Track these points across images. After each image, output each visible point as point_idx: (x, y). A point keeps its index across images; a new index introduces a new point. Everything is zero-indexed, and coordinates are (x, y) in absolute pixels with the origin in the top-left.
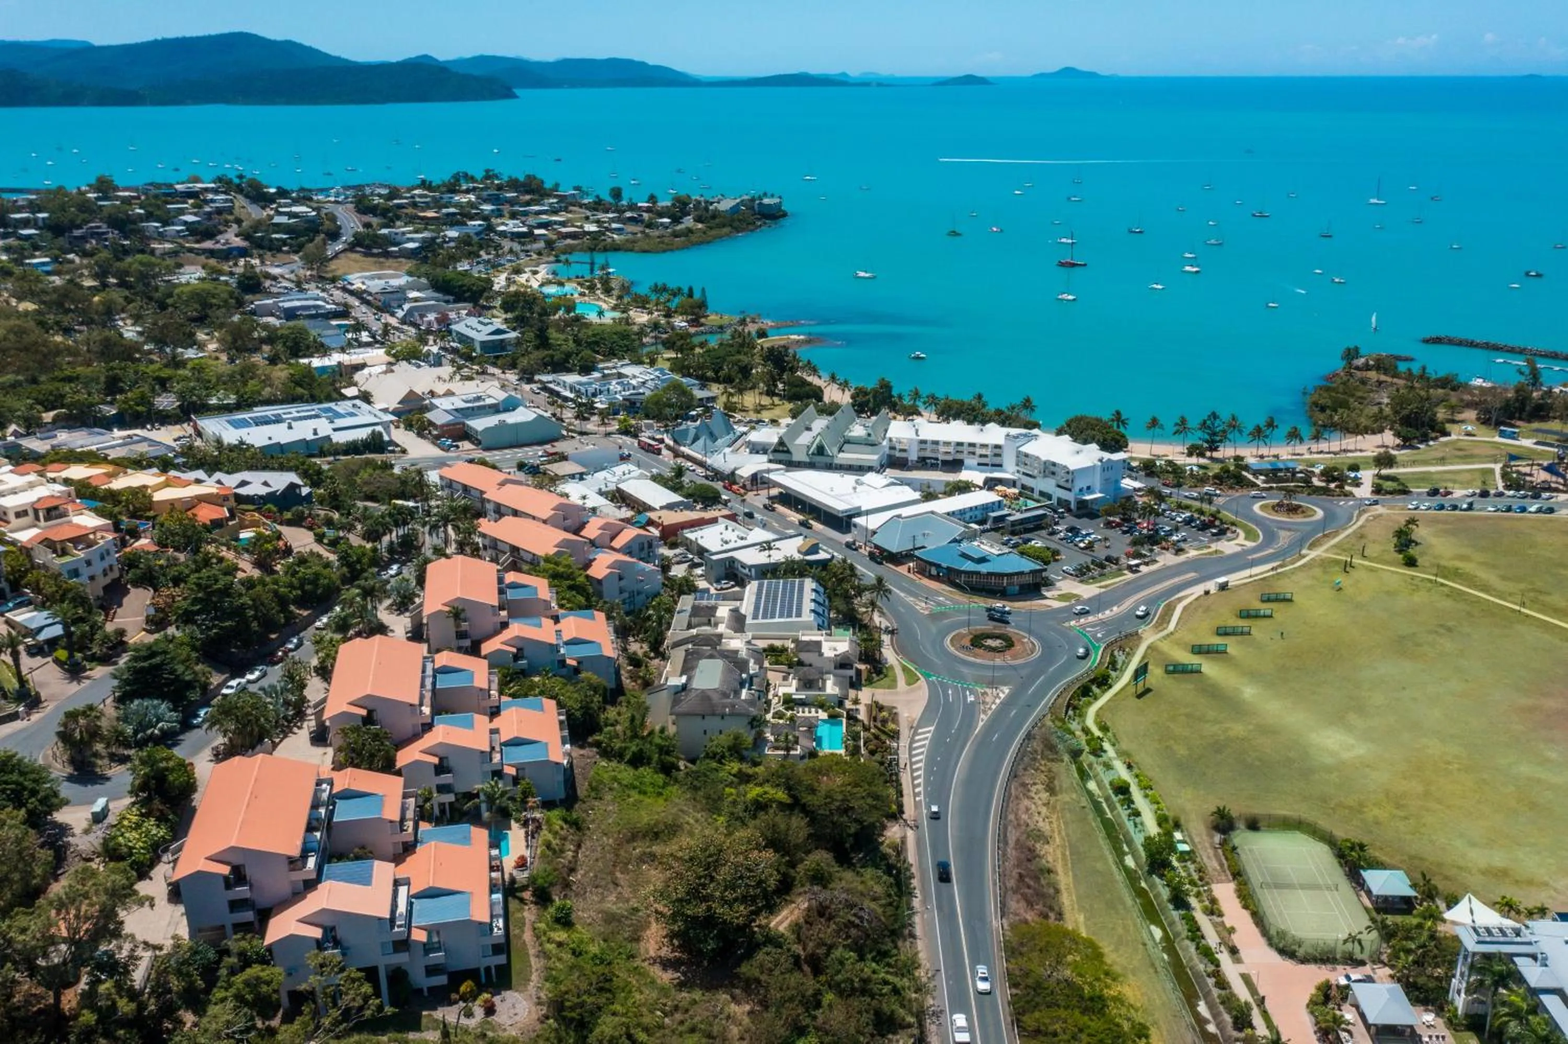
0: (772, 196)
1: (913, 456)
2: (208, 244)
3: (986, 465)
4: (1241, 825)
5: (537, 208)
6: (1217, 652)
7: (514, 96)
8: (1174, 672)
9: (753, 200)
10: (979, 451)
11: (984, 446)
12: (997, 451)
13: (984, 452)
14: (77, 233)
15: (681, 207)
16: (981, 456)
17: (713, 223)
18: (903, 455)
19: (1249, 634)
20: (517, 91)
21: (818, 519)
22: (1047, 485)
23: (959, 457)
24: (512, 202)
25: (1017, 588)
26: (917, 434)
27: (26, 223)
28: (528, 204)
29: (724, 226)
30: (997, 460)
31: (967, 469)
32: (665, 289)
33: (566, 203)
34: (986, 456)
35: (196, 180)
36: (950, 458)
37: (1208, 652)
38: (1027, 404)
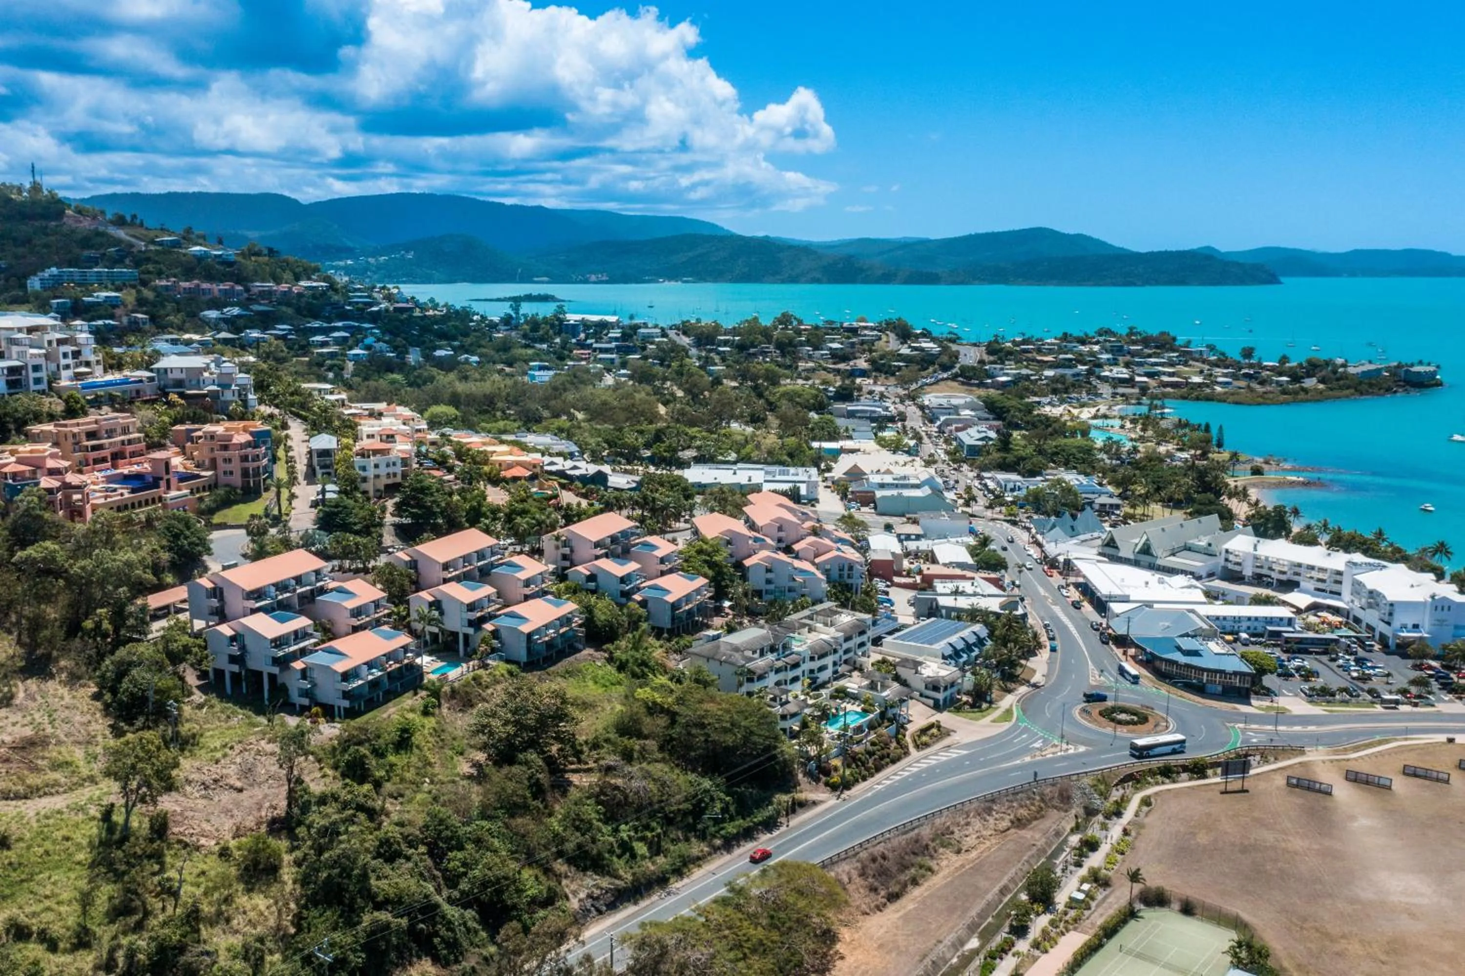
0: (1429, 364)
1: (1248, 571)
2: (842, 366)
3: (1323, 591)
4: (1176, 906)
5: (1153, 360)
6: (1379, 786)
7: (1279, 283)
8: (1297, 786)
9: (1399, 366)
10: (1315, 574)
11: (1322, 570)
12: (1338, 578)
13: (1321, 576)
14: (752, 350)
15: (1312, 368)
16: (1319, 580)
17: (1335, 384)
18: (1237, 568)
19: (1447, 782)
20: (1282, 279)
21: (1091, 602)
22: (1371, 617)
23: (1296, 578)
24: (1133, 354)
25: (1220, 688)
26: (1255, 549)
27: (725, 343)
28: (1150, 356)
29: (1348, 388)
30: (1335, 588)
31: (1301, 591)
32: (1187, 425)
33: (1187, 357)
34: (1323, 581)
35: (863, 320)
36: (1284, 577)
37: (1367, 783)
38: (1442, 549)
